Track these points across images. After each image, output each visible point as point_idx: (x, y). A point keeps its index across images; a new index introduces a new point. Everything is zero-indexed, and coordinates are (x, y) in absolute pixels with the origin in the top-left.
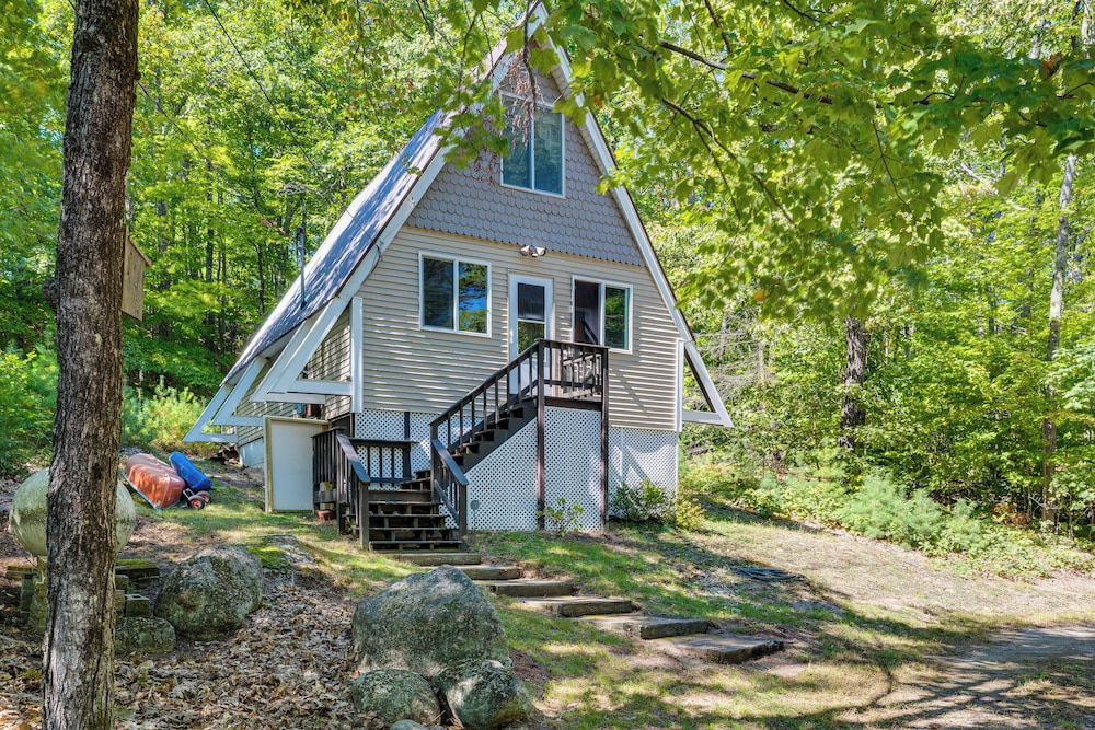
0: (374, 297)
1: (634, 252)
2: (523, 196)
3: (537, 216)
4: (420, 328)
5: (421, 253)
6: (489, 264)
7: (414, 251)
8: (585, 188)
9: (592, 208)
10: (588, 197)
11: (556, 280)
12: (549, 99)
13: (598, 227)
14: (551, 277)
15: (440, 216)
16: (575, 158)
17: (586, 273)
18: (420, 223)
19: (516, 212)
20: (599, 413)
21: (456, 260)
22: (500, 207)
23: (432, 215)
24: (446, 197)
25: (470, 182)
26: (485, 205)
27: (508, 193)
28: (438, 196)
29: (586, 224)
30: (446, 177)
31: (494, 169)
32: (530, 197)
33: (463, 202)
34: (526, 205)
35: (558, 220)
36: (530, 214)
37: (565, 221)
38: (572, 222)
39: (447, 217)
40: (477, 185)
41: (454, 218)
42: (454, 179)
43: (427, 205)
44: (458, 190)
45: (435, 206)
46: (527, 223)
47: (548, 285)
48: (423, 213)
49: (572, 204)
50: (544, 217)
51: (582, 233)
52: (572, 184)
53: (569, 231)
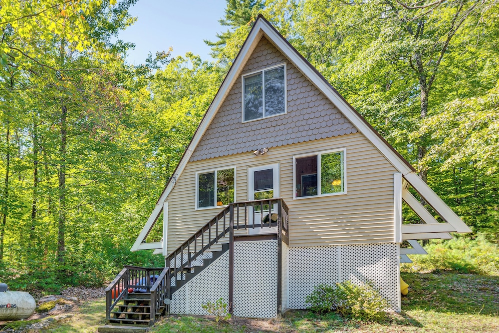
0: (174, 200)
1: (346, 126)
2: (258, 122)
3: (267, 130)
4: (196, 209)
5: (196, 173)
6: (235, 167)
7: (193, 173)
8: (303, 101)
9: (309, 111)
10: (306, 106)
11: (282, 162)
12: (275, 63)
13: (315, 121)
14: (278, 162)
15: (206, 152)
16: (294, 87)
17: (305, 152)
18: (196, 159)
19: (252, 133)
20: (276, 241)
21: (216, 170)
22: (242, 135)
23: (202, 152)
24: (210, 141)
25: (223, 129)
26: (233, 137)
27: (246, 125)
28: (206, 142)
29: (304, 123)
30: (210, 132)
31: (238, 116)
32: (261, 122)
33: (220, 140)
34: (259, 127)
35: (282, 127)
36: (262, 131)
37: (288, 126)
38: (293, 125)
39: (211, 151)
40: (228, 128)
41: (215, 150)
42: (215, 131)
43: (200, 149)
44: (217, 135)
45: (204, 147)
46: (259, 137)
47: (275, 167)
48: (197, 153)
49: (293, 114)
50: (272, 129)
51: (301, 129)
52: (292, 103)
53: (290, 131)
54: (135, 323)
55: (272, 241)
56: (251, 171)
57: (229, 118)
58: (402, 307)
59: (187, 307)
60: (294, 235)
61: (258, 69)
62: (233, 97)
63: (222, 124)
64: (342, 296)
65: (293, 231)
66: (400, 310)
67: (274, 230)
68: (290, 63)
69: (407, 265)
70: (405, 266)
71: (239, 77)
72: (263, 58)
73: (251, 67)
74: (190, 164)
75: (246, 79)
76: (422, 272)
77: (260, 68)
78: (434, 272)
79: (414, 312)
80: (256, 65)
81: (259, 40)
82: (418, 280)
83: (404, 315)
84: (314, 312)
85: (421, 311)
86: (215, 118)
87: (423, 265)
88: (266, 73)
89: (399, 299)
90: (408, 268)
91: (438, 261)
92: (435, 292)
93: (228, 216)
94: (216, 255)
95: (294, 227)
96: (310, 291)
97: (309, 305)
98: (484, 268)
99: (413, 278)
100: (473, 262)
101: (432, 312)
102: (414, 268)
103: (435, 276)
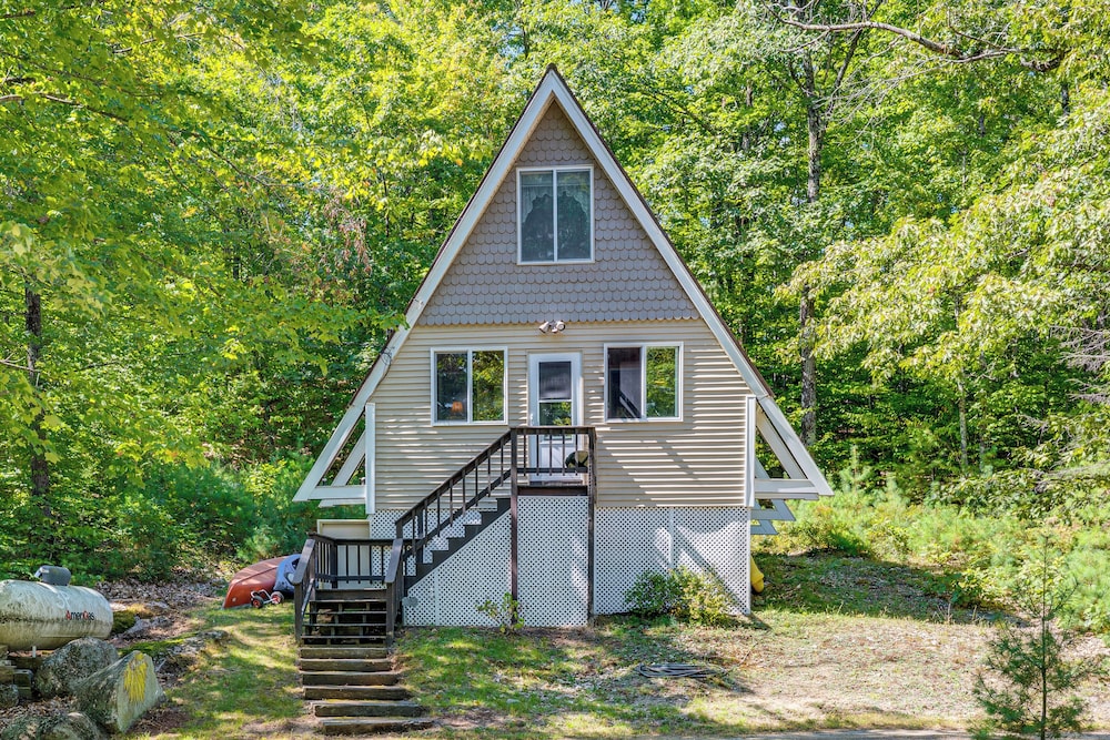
0: (387, 400)
1: (684, 304)
2: (546, 269)
3: (561, 287)
4: (433, 424)
5: (432, 350)
6: (505, 349)
7: (426, 349)
8: (619, 245)
9: (629, 265)
10: (624, 254)
11: (586, 352)
12: (575, 162)
13: (638, 285)
14: (579, 350)
15: (451, 310)
16: (606, 216)
17: (622, 338)
18: (431, 320)
19: (535, 288)
20: (586, 499)
21: (470, 350)
22: (517, 288)
23: (443, 310)
24: (459, 289)
25: (484, 269)
26: (501, 289)
27: (527, 270)
28: (451, 290)
29: (621, 285)
30: (459, 270)
31: (511, 249)
32: (552, 270)
33: (477, 289)
34: (548, 278)
35: (587, 287)
36: (552, 288)
37: (595, 286)
38: (603, 286)
39: (460, 309)
40: (492, 269)
41: (468, 309)
42: (467, 269)
43: (438, 300)
44: (472, 279)
45: (447, 300)
46: (548, 298)
47: (575, 359)
48: (434, 310)
49: (604, 266)
50: (569, 287)
51: (617, 296)
52: (602, 245)
53: (600, 296)
54: (358, 642)
55: (579, 497)
56: (534, 360)
57: (494, 248)
58: (752, 609)
59: (437, 614)
60: (604, 485)
61: (546, 165)
62: (502, 208)
63: (481, 259)
64: (677, 590)
65: (604, 479)
66: (749, 612)
67: (583, 478)
68: (599, 168)
69: (771, 538)
70: (766, 542)
71: (512, 172)
72: (553, 145)
73: (532, 156)
74: (418, 330)
75: (523, 176)
76: (791, 553)
77: (548, 162)
78: (809, 555)
79: (766, 612)
80: (541, 156)
81: (547, 106)
82: (781, 568)
83: (752, 617)
84: (639, 615)
85: (774, 611)
86: (467, 243)
87: (795, 540)
88: (559, 174)
89: (748, 594)
90: (771, 545)
91: (815, 532)
92: (799, 586)
93: (507, 449)
94: (488, 518)
95: (604, 472)
96: (631, 581)
97: (631, 605)
98: (879, 548)
99: (774, 564)
100: (864, 536)
101: (786, 612)
102: (781, 544)
103: (808, 561)
